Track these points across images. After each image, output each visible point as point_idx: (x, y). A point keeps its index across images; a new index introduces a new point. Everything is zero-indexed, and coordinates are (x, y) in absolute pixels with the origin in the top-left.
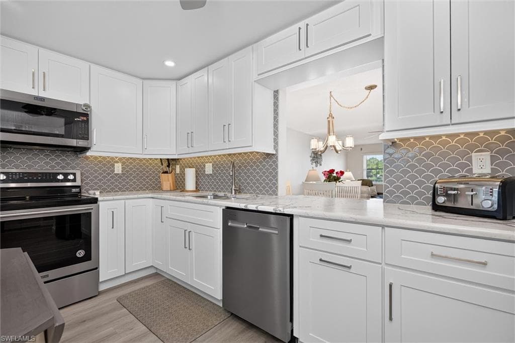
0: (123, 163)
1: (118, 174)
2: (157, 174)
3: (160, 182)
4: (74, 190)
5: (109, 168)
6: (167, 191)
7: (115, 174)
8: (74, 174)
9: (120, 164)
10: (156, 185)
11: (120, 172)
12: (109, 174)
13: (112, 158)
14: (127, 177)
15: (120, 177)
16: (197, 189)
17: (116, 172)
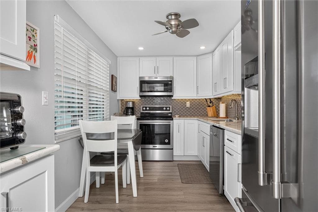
0: (191, 102)
1: (188, 107)
2: (205, 107)
3: (207, 112)
4: (169, 115)
5: (184, 104)
6: (210, 117)
7: (187, 107)
8: (169, 107)
9: (189, 102)
10: (205, 113)
11: (189, 106)
12: (184, 107)
13: (185, 99)
14: (192, 109)
15: (189, 109)
16: (227, 117)
17: (187, 106)
